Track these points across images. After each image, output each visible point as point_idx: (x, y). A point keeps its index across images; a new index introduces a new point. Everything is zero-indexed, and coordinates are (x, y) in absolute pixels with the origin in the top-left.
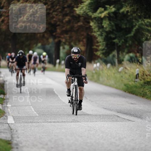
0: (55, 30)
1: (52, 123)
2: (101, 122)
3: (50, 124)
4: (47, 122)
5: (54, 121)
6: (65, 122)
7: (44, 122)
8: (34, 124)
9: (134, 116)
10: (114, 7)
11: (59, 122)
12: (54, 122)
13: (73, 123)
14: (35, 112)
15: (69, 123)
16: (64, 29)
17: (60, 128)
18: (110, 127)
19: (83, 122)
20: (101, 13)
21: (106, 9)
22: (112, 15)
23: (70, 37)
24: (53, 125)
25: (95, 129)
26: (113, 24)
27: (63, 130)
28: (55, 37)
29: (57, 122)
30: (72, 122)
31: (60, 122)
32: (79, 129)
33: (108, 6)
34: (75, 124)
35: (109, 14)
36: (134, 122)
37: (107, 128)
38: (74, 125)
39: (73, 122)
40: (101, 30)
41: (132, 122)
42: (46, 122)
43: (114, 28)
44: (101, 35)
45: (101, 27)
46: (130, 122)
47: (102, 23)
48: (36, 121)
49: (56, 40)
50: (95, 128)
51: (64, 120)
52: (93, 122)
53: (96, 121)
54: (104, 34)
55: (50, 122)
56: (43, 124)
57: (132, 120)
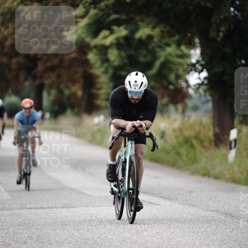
0: (35, 66)
1: (32, 210)
2: (108, 206)
3: (29, 211)
4: (25, 208)
5: (35, 206)
6: (52, 208)
7: (20, 209)
8: (5, 212)
9: (159, 197)
10: (126, 28)
11: (42, 208)
12: (36, 208)
13: (64, 209)
14: (6, 194)
15: (59, 210)
16: (49, 64)
17: (44, 218)
19: (81, 207)
20: (105, 37)
21: (112, 32)
22: (122, 41)
23: (59, 76)
24: (34, 213)
26: (123, 54)
27: (49, 221)
28: (34, 78)
29: (41, 208)
30: (62, 207)
31: (45, 208)
32: (74, 218)
33: (115, 28)
34: (67, 210)
35: (117, 39)
36: (159, 206)
38: (66, 212)
39: (65, 207)
40: (106, 65)
41: (156, 207)
42: (23, 209)
43: (126, 61)
44: (106, 72)
45: (106, 60)
46: (152, 206)
47: (106, 54)
48: (8, 206)
49: (38, 82)
50: (99, 217)
51: (51, 205)
52: (96, 206)
53: (101, 206)
54: (111, 71)
55: (30, 208)
56: (19, 211)
57: (156, 203)
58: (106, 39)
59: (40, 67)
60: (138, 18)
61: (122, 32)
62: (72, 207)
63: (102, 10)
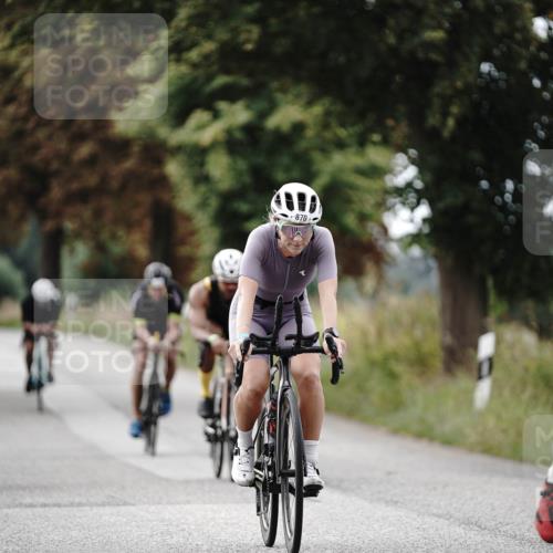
0: (45, 188)
1: (35, 510)
2: (204, 503)
3: (29, 511)
4: (21, 504)
5: (42, 500)
6: (80, 505)
7: (9, 507)
10: (248, 107)
11: (59, 506)
12: (44, 505)
15: (95, 510)
16: (75, 186)
17: (63, 527)
18: (234, 521)
19: (144, 503)
20: (201, 127)
21: (216, 115)
22: (238, 135)
23: (98, 214)
24: (40, 516)
25: (183, 530)
26: (242, 165)
27: (74, 533)
28: (43, 215)
29: (55, 505)
30: (103, 505)
31: (65, 506)
32: (128, 528)
33: (222, 105)
34: (114, 510)
35: (229, 132)
36: (318, 505)
37: (226, 524)
38: (112, 514)
39: (109, 504)
40: (203, 188)
41: (311, 505)
42: (16, 506)
43: (247, 179)
44: (203, 205)
45: (202, 179)
47: (202, 164)
49: (50, 225)
50: (185, 526)
51: (77, 500)
52: (177, 503)
53: (188, 502)
54: (214, 203)
55: (31, 506)
56: (6, 511)
58: (203, 129)
59: (56, 192)
60: (275, 85)
61: (238, 114)
62: (125, 504)
63: (195, 66)
